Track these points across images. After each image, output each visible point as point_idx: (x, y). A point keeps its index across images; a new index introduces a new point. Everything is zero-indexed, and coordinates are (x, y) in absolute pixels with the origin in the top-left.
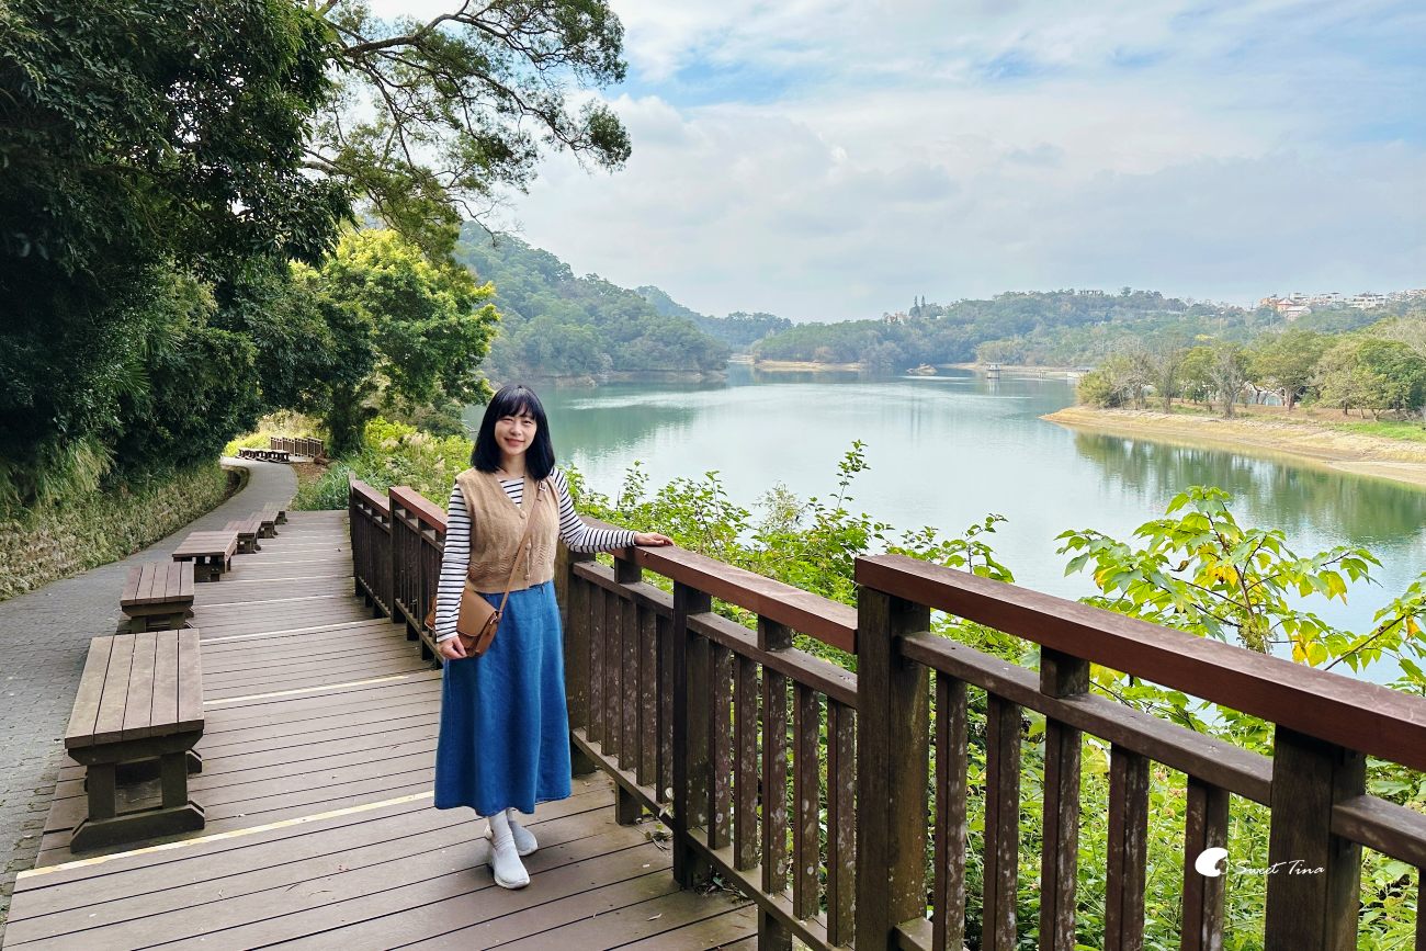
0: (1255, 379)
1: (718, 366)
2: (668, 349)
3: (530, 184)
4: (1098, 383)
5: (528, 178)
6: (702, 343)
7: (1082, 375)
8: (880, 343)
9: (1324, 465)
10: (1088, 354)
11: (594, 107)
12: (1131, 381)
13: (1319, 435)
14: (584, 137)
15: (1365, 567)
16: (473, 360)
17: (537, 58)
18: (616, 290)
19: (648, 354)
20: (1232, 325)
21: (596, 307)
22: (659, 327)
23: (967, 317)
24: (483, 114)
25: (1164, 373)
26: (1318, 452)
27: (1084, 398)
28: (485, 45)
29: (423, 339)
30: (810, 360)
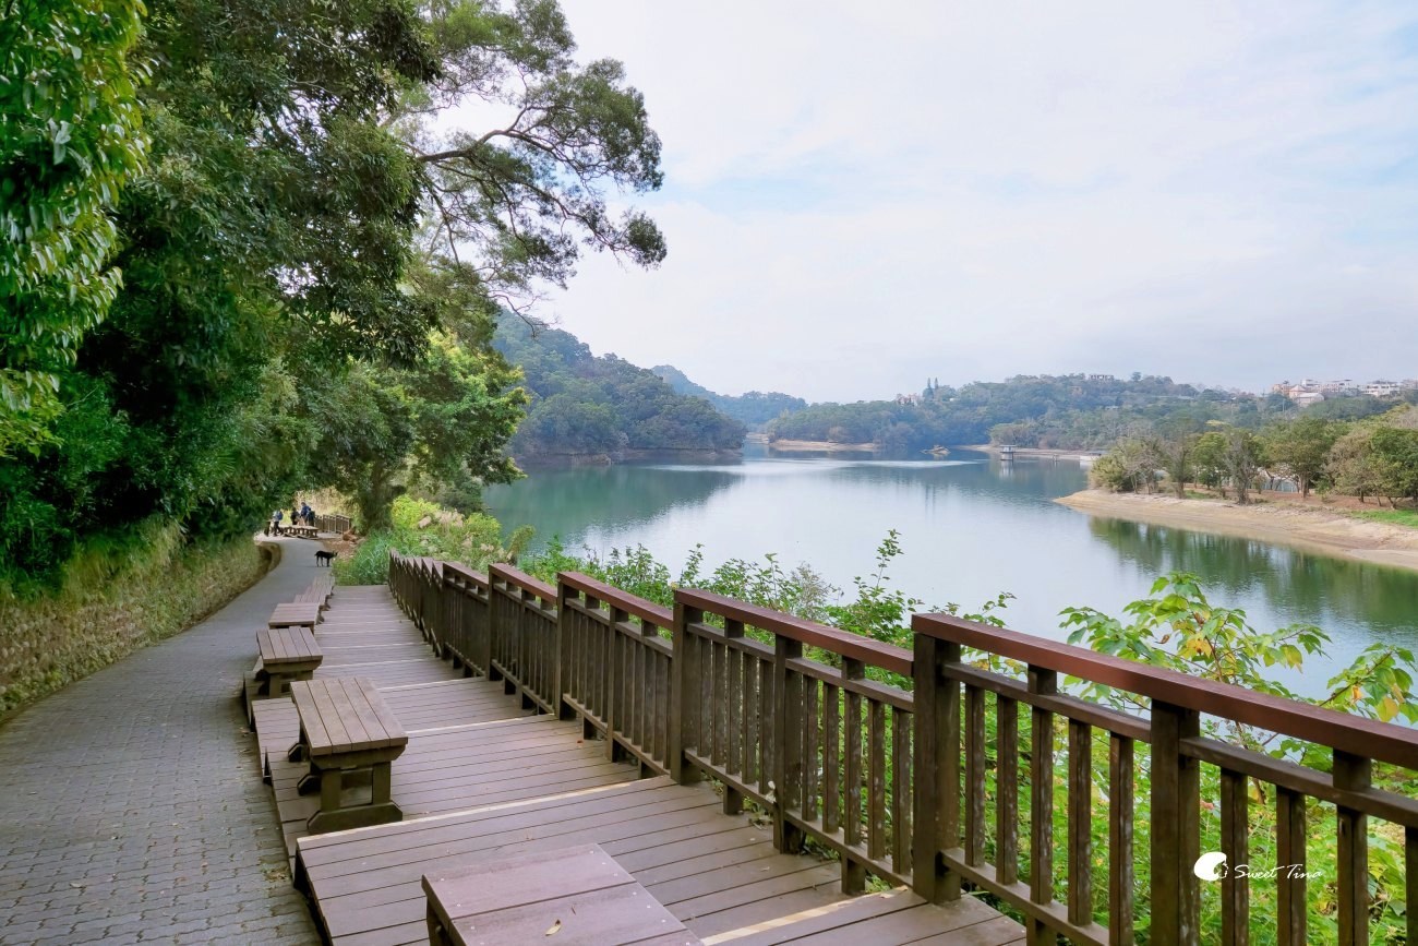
0: (1268, 465)
1: (733, 444)
2: (683, 428)
3: (568, 280)
4: (1110, 466)
5: (568, 276)
6: (717, 422)
7: (1095, 458)
8: (894, 424)
9: (1342, 553)
10: (1100, 438)
11: (633, 213)
12: (1143, 466)
13: (1335, 522)
14: (624, 239)
15: (1318, 642)
16: (499, 439)
17: (581, 168)
18: (633, 369)
19: (664, 432)
20: (1244, 411)
21: (613, 386)
22: (675, 406)
23: (980, 400)
24: (528, 216)
25: (1176, 457)
26: (1335, 539)
27: (1098, 482)
28: (530, 156)
29: (454, 420)
30: (824, 440)
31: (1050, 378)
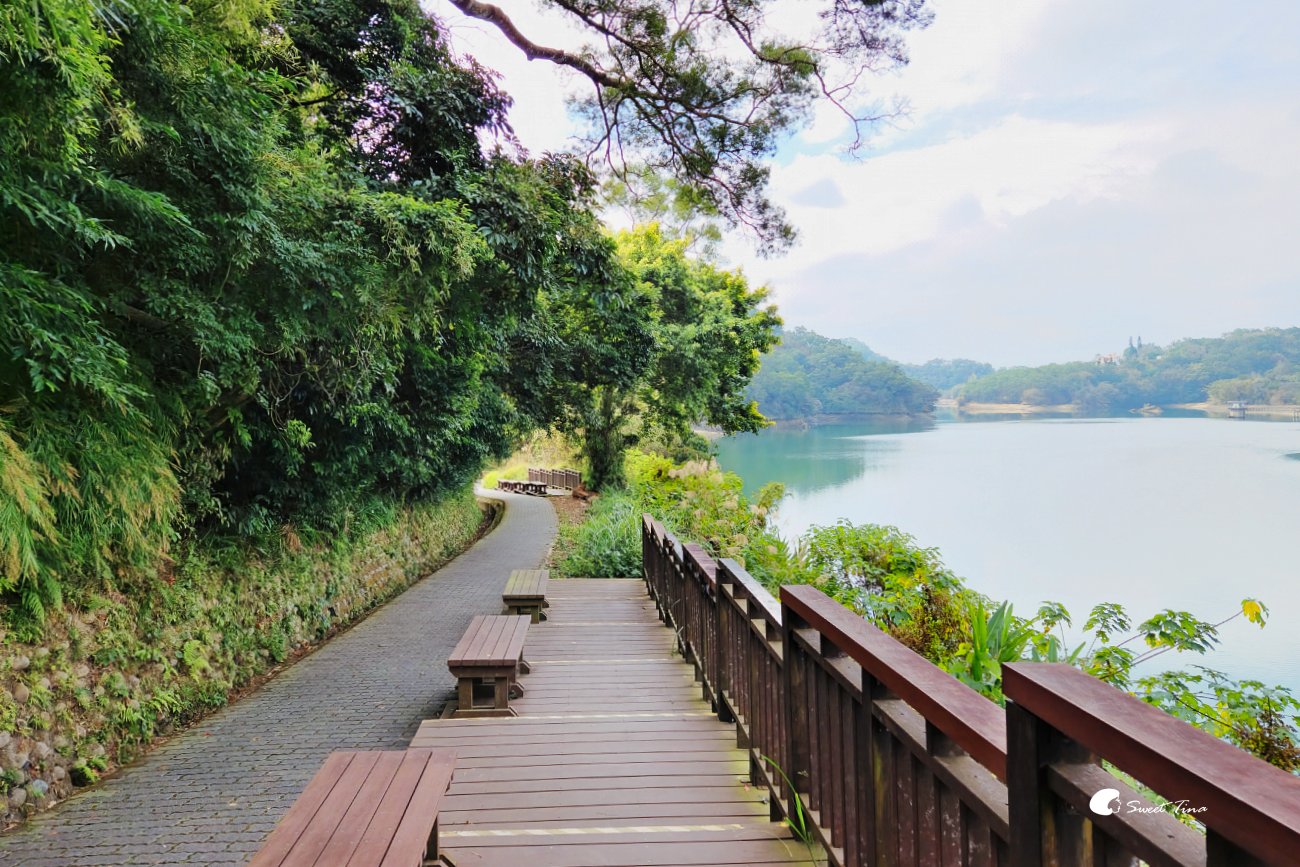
1: (926, 408)
2: (875, 393)
6: (908, 387)
8: (1095, 384)
18: (823, 340)
19: (856, 398)
21: (804, 357)
22: (865, 372)
23: (1192, 356)
29: (695, 346)
30: (1016, 401)
31: (1278, 330)
